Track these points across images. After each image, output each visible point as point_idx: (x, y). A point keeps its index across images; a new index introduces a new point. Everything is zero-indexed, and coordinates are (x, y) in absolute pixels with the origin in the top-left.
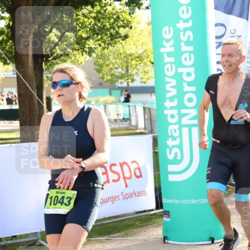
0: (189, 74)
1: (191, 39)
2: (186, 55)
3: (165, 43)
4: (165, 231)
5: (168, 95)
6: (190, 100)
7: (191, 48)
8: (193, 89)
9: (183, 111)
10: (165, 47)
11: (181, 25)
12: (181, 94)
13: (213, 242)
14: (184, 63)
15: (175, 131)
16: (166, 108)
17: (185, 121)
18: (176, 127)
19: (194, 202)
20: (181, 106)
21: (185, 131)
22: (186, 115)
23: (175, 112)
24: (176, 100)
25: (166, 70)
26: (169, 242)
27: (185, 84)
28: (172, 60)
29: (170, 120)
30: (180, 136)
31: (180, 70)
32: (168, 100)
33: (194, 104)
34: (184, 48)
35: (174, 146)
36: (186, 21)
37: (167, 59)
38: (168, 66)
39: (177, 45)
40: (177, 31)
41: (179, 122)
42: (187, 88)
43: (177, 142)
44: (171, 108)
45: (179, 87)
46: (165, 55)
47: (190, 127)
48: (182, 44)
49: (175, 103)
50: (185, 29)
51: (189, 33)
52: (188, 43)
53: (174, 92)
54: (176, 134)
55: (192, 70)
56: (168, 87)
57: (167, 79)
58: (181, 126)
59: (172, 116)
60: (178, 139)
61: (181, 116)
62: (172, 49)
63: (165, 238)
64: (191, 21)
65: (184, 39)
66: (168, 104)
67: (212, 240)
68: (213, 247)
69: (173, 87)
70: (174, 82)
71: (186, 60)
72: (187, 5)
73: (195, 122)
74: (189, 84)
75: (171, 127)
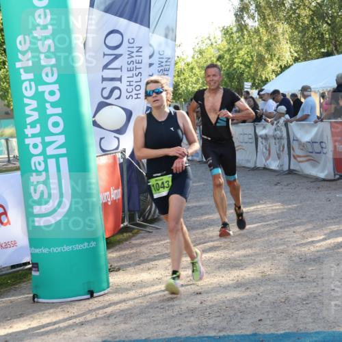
0: (52, 93)
2: (48, 69)
4: (34, 287)
5: (29, 120)
6: (56, 124)
8: (59, 110)
9: (47, 139)
11: (38, 33)
12: (44, 118)
13: (92, 296)
15: (40, 164)
16: (27, 137)
18: (41, 158)
19: (67, 249)
20: (45, 132)
22: (51, 143)
23: (38, 140)
24: (38, 125)
25: (24, 90)
26: (40, 300)
27: (48, 105)
28: (31, 76)
29: (33, 151)
30: (46, 170)
31: (41, 88)
32: (29, 126)
33: (60, 128)
36: (44, 27)
37: (24, 76)
38: (26, 84)
41: (43, 153)
44: (34, 136)
45: (41, 109)
46: (22, 71)
47: (57, 157)
49: (37, 130)
51: (49, 42)
52: (48, 55)
54: (41, 168)
55: (56, 87)
56: (27, 110)
57: (26, 101)
58: (46, 157)
59: (35, 146)
61: (46, 145)
63: (35, 296)
65: (44, 49)
66: (29, 131)
67: (91, 293)
68: (91, 301)
69: (34, 110)
70: (34, 104)
71: (47, 75)
72: (45, 8)
73: (64, 151)
74: (54, 105)
75: (34, 160)
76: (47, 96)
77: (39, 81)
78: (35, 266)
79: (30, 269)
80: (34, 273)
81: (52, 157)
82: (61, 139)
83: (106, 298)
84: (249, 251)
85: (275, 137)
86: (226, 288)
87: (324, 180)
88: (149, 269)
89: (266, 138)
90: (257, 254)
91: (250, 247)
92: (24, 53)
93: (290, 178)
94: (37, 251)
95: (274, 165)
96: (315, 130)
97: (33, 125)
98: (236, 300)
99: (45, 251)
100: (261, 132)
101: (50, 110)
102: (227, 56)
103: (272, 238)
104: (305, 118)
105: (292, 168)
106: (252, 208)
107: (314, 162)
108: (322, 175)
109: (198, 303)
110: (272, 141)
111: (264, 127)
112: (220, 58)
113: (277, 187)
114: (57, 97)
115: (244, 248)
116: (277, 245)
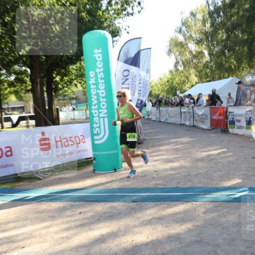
0: (102, 93)
1: (103, 77)
2: (101, 84)
3: (91, 79)
4: (94, 167)
5: (93, 103)
6: (103, 105)
7: (103, 81)
8: (105, 100)
9: (100, 111)
10: (90, 80)
11: (98, 70)
12: (99, 102)
13: (116, 171)
14: (100, 88)
15: (97, 120)
17: (101, 115)
18: (98, 118)
19: (106, 153)
20: (99, 108)
21: (101, 119)
22: (102, 112)
23: (96, 111)
24: (97, 106)
26: (96, 172)
27: (101, 98)
28: (95, 87)
29: (94, 115)
30: (99, 122)
31: (98, 91)
33: (105, 107)
34: (100, 81)
35: (97, 127)
36: (100, 68)
37: (92, 87)
38: (93, 89)
39: (96, 80)
40: (96, 73)
41: (98, 116)
42: (101, 100)
43: (98, 125)
44: (95, 109)
45: (98, 99)
46: (91, 85)
47: (103, 118)
48: (99, 79)
49: (96, 107)
50: (100, 72)
51: (102, 74)
52: (101, 79)
53: (96, 102)
54: (97, 122)
55: (104, 91)
56: (93, 100)
57: (93, 96)
58: (100, 118)
59: (96, 113)
60: (98, 124)
61: (99, 113)
62: (94, 82)
63: (94, 170)
64: (102, 68)
65: (100, 77)
67: (115, 170)
68: (115, 173)
69: (96, 99)
70: (96, 97)
71: (101, 86)
72: (100, 61)
73: (106, 115)
74: (103, 98)
75: (95, 118)
76: (100, 94)
77: (98, 88)
78: (95, 159)
79: (92, 160)
80: (94, 162)
81: (101, 117)
82: (105, 111)
83: (121, 172)
84: (176, 156)
85: (188, 112)
86: (167, 170)
87: (207, 130)
88: (138, 162)
89: (185, 112)
90: (179, 157)
91: (177, 154)
92: (92, 78)
93: (194, 129)
94: (95, 153)
95: (187, 123)
96: (204, 110)
97: (95, 105)
98: (170, 174)
99: (98, 153)
100: (183, 110)
101: (102, 100)
102: (171, 81)
103: (185, 151)
104: (200, 105)
105: (195, 124)
106: (178, 139)
107: (203, 122)
108: (206, 128)
109: (156, 175)
110: (187, 114)
111: (184, 108)
112: (168, 81)
113: (189, 132)
114: (104, 94)
115: (175, 155)
116: (187, 154)
